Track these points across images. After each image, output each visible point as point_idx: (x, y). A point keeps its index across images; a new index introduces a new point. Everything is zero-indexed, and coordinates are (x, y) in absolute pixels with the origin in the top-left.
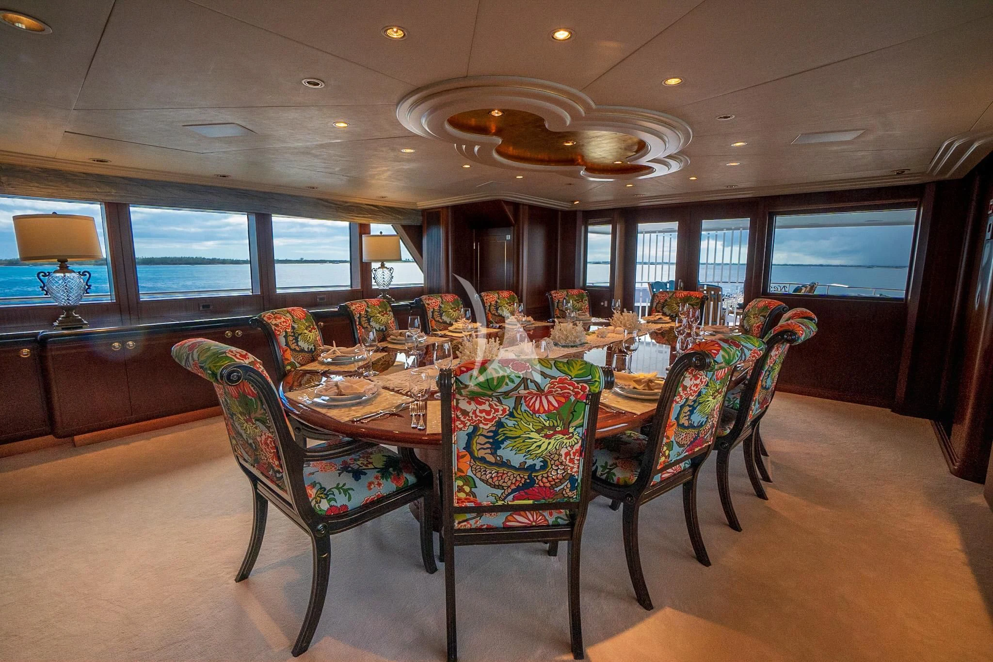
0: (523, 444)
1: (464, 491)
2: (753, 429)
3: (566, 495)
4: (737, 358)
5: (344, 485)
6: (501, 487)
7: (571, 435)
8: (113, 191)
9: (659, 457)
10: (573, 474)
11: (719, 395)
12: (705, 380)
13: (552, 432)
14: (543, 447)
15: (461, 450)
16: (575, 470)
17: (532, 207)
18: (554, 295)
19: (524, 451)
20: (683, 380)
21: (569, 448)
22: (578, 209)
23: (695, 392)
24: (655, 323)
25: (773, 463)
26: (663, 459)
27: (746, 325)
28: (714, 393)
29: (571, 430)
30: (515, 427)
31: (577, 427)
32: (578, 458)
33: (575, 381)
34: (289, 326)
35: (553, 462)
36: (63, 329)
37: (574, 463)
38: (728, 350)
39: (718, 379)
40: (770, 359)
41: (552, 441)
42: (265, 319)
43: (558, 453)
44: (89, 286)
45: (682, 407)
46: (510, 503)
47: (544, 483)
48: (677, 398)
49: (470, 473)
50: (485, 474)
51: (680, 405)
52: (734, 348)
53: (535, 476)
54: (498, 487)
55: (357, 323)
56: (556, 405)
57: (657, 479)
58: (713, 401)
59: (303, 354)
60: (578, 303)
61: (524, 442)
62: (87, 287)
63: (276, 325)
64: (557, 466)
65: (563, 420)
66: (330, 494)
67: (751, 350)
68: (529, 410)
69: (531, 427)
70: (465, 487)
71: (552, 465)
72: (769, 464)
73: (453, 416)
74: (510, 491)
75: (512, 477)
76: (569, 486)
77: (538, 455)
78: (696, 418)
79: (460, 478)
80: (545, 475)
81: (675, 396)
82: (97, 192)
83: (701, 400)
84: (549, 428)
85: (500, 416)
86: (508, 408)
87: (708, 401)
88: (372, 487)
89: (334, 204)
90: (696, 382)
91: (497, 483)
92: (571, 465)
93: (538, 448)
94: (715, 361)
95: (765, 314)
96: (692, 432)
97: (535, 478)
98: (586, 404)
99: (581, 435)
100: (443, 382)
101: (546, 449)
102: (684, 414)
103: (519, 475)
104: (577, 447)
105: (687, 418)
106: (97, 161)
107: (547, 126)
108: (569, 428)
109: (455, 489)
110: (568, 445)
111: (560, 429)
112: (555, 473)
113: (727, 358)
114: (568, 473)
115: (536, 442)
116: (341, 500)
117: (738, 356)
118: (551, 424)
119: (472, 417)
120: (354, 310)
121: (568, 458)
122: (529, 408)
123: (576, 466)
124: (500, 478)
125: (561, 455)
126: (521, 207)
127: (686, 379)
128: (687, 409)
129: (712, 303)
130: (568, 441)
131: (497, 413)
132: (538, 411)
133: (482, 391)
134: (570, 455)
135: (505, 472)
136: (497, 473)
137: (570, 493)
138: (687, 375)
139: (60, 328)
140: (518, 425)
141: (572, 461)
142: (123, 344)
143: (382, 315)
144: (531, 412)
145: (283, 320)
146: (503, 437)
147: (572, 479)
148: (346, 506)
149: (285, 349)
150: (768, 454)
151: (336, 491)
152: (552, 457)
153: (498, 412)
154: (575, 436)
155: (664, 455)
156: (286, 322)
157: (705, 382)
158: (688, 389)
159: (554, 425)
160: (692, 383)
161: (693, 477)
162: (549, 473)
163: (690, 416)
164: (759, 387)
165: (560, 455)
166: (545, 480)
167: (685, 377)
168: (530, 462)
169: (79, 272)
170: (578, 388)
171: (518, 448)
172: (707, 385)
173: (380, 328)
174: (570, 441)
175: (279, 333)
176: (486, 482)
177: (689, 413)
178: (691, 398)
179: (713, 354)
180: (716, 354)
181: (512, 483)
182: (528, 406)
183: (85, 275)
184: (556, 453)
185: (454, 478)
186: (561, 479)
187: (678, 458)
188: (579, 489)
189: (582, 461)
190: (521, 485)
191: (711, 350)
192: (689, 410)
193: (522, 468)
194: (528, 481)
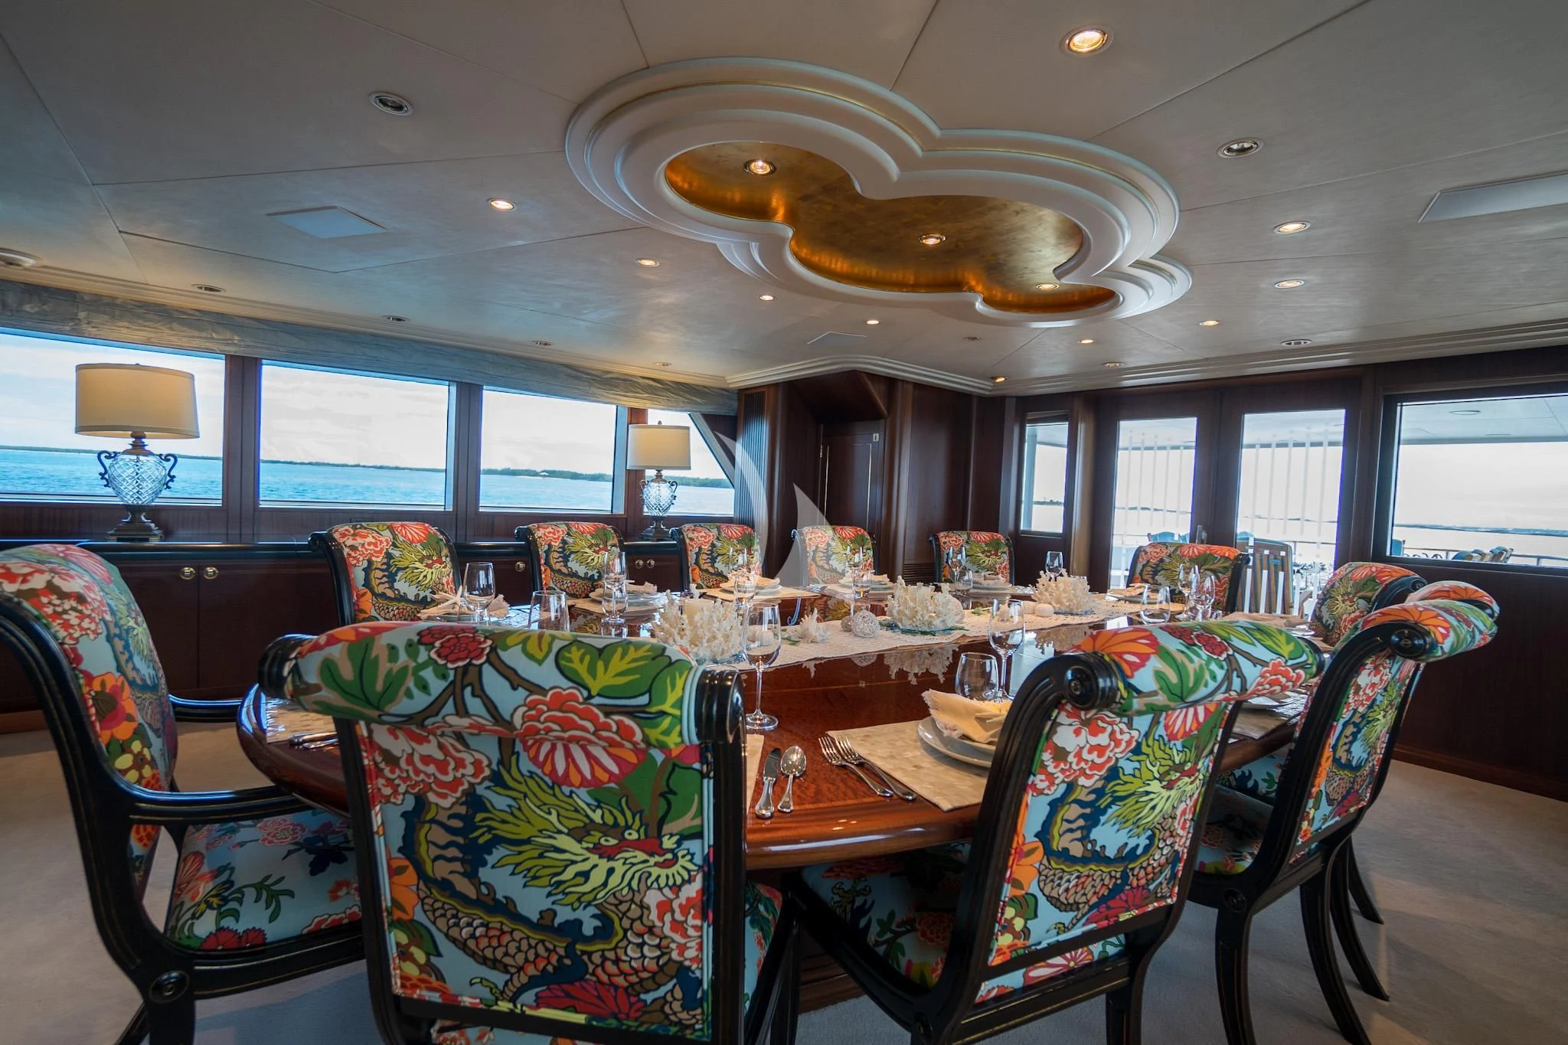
0: (542, 862)
1: (414, 961)
2: (1326, 861)
3: (673, 1018)
4: (1212, 685)
5: (281, 879)
6: (501, 966)
7: (669, 856)
8: (237, 338)
10: (687, 963)
11: (1186, 779)
12: (1126, 737)
13: (613, 842)
14: (597, 878)
15: (395, 854)
16: (691, 953)
17: (919, 386)
18: (943, 540)
19: (545, 881)
20: (1053, 731)
21: (667, 891)
22: (1007, 392)
23: (1094, 766)
25: (1393, 944)
26: (1005, 940)
27: (1326, 616)
28: (1167, 773)
29: (668, 843)
30: (512, 814)
31: (684, 837)
32: (698, 922)
33: (598, 706)
34: (380, 552)
35: (626, 923)
36: (118, 540)
37: (685, 935)
38: (1179, 657)
39: (1172, 737)
41: (619, 866)
42: (336, 536)
43: (637, 899)
44: (172, 478)
45: (1055, 806)
46: (529, 1012)
47: (610, 975)
48: (1039, 781)
49: (420, 916)
50: (457, 925)
51: (1049, 799)
52: (1204, 654)
53: (584, 952)
54: (494, 964)
55: (543, 561)
56: (615, 769)
57: (988, 988)
58: (1165, 793)
59: (402, 605)
60: (988, 557)
61: (541, 856)
62: (168, 478)
63: (353, 548)
64: (641, 935)
65: (641, 812)
66: (233, 899)
67: (1264, 664)
68: (539, 772)
69: (553, 818)
70: (414, 950)
71: (625, 931)
73: (366, 762)
74: (524, 979)
75: (524, 945)
76: (678, 994)
77: (586, 898)
78: (1109, 837)
79: (397, 924)
80: (611, 955)
81: (1030, 773)
82: (213, 338)
83: (1122, 791)
84: (606, 829)
85: (473, 780)
86: (485, 762)
87: (1147, 793)
88: (342, 893)
89: (588, 374)
90: (1094, 741)
91: (488, 953)
92: (677, 937)
93: (581, 880)
94: (1130, 687)
95: (1369, 594)
96: (1101, 877)
97: (585, 958)
98: (703, 776)
99: (698, 860)
101: (605, 884)
102: (1066, 826)
103: (543, 942)
104: (692, 890)
105: (1078, 834)
106: (206, 289)
107: (858, 188)
108: (660, 836)
109: (393, 951)
110: (662, 882)
111: (635, 836)
112: (638, 955)
113: (1173, 678)
114: (670, 959)
115: (573, 862)
116: (252, 917)
117: (1214, 678)
118: (610, 821)
119: (407, 771)
120: (540, 537)
121: (668, 917)
122: (541, 766)
123: (693, 944)
124: (495, 943)
125: (648, 908)
126: (900, 384)
127: (1059, 729)
128: (1073, 811)
130: (663, 872)
131: (462, 771)
132: (566, 779)
133: (350, 705)
134: (673, 912)
135: (505, 929)
136: (486, 925)
137: (684, 1016)
138: (1063, 718)
139: (115, 538)
140: (520, 809)
141: (678, 926)
142: (200, 569)
143: (595, 551)
144: (547, 779)
145: (370, 539)
146: (488, 837)
147: (682, 972)
148: (261, 932)
149: (360, 593)
150: (1382, 917)
151: (250, 894)
152: (623, 907)
153: (464, 767)
154: (681, 862)
155: (1008, 927)
156: (375, 545)
157: (1129, 743)
158: (1071, 758)
159: (616, 824)
160: (1081, 740)
161: (1131, 981)
162: (620, 952)
163: (1086, 830)
164: (1326, 764)
165: (643, 907)
166: (611, 968)
167: (1055, 724)
168: (564, 914)
169: (160, 455)
170: (608, 728)
171: (529, 870)
172: (1137, 751)
174: (670, 871)
175: (354, 562)
176: (462, 946)
177: (1081, 822)
178: (1082, 781)
179: (1125, 667)
180: (1135, 667)
181: (527, 960)
182: (534, 760)
183: (169, 460)
184: (632, 901)
185: (386, 920)
186: (654, 974)
187: (1063, 937)
188: (707, 1007)
189: (708, 933)
190: (550, 968)
191: (1120, 655)
192: (1082, 816)
193: (545, 924)
194: (567, 962)
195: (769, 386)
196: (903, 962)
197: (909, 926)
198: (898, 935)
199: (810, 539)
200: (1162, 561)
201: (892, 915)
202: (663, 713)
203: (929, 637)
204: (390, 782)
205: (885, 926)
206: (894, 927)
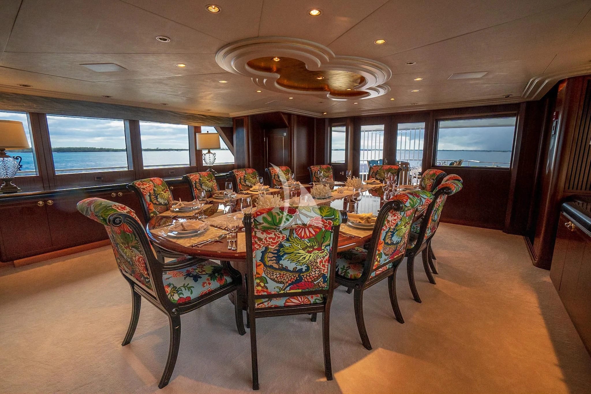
0: (296, 257)
1: (261, 286)
2: (427, 244)
3: (321, 286)
4: (418, 204)
5: (188, 284)
6: (282, 283)
7: (323, 251)
8: (35, 105)
9: (374, 262)
10: (325, 273)
11: (408, 225)
12: (400, 217)
13: (312, 249)
14: (307, 258)
15: (258, 261)
16: (325, 271)
17: (298, 116)
18: (313, 169)
19: (296, 261)
20: (387, 217)
21: (322, 258)
22: (327, 117)
23: (394, 224)
24: (371, 184)
25: (439, 263)
26: (376, 263)
27: (423, 184)
28: (405, 224)
29: (323, 248)
30: (290, 247)
31: (326, 246)
32: (327, 264)
33: (324, 219)
34: (151, 189)
35: (312, 267)
36: (4, 193)
37: (325, 267)
38: (412, 199)
39: (407, 216)
40: (437, 204)
41: (312, 255)
42: (137, 185)
43: (315, 262)
44: (21, 166)
45: (387, 233)
46: (288, 292)
47: (307, 279)
48: (384, 228)
49: (264, 275)
50: (273, 275)
51: (386, 231)
52: (416, 198)
53: (302, 275)
54: (281, 282)
55: (194, 187)
56: (314, 233)
57: (373, 274)
58: (404, 228)
59: (161, 206)
60: (327, 173)
61: (295, 255)
62: (19, 166)
63: (144, 189)
64: (315, 269)
65: (318, 242)
66: (180, 290)
67: (426, 199)
68: (298, 237)
69: (299, 246)
70: (261, 283)
71: (312, 269)
72: (437, 264)
73: (253, 241)
74: (288, 284)
75: (289, 277)
76: (322, 280)
77: (304, 263)
78: (395, 239)
79: (258, 278)
80: (308, 275)
81: (383, 226)
82: (24, 106)
83: (398, 228)
84: (310, 247)
85: (281, 241)
86: (285, 236)
87: (402, 229)
88: (205, 285)
89: (178, 114)
90: (394, 218)
91: (280, 280)
92: (323, 268)
93: (304, 259)
94: (405, 206)
95: (434, 178)
96: (393, 247)
97: (302, 277)
98: (331, 232)
99: (328, 251)
100: (246, 221)
101: (309, 259)
102: (388, 237)
103: (293, 275)
104: (327, 257)
105: (390, 239)
106: (23, 86)
107: (307, 67)
108: (321, 247)
109: (255, 284)
110: (321, 256)
111: (316, 247)
112: (314, 273)
113: (412, 203)
114: (321, 273)
115: (302, 255)
116: (186, 294)
117: (418, 203)
118: (311, 245)
119: (264, 242)
120: (192, 179)
121: (322, 264)
122: (298, 235)
123: (326, 269)
124: (282, 277)
125: (318, 263)
126: (292, 116)
127: (389, 216)
128: (390, 234)
129: (404, 172)
130: (321, 254)
131: (279, 239)
132: (303, 238)
133: (270, 226)
134: (323, 263)
135: (284, 274)
136: (280, 274)
137: (323, 285)
138: (390, 214)
139: (2, 192)
140: (292, 246)
141: (324, 266)
142: (45, 202)
143: (209, 182)
144: (299, 238)
145: (148, 185)
146: (283, 253)
147: (324, 276)
148: (189, 297)
149: (149, 204)
150: (436, 258)
151: (183, 289)
152: (312, 264)
153: (280, 238)
154: (325, 251)
155: (377, 261)
156: (149, 187)
157: (400, 218)
158: (390, 222)
159: (313, 245)
160: (392, 218)
161: (394, 273)
162: (310, 274)
163: (391, 237)
164: (430, 220)
165: (317, 263)
166: (308, 277)
167: (388, 215)
168: (299, 267)
169: (14, 157)
170: (326, 223)
171: (292, 259)
172: (401, 220)
173: (208, 190)
174: (322, 254)
175: (145, 194)
176: (273, 280)
177: (391, 236)
178: (392, 227)
179: (404, 202)
180: (406, 202)
181: (289, 280)
183: (18, 159)
184: (314, 262)
185: (254, 278)
186: (318, 277)
187: (385, 262)
188: (328, 282)
189: (330, 265)
190: (294, 281)
191: (403, 199)
192: (391, 235)
193: (294, 271)
194: (298, 278)
195: (245, 116)
196: (349, 275)
197: (349, 267)
198: (347, 270)
199: (272, 172)
200: (378, 171)
201: (344, 266)
202: (337, 219)
203: (325, 200)
204: (259, 245)
205: (343, 269)
206: (345, 269)
